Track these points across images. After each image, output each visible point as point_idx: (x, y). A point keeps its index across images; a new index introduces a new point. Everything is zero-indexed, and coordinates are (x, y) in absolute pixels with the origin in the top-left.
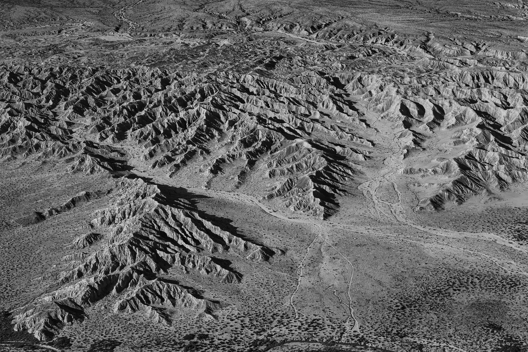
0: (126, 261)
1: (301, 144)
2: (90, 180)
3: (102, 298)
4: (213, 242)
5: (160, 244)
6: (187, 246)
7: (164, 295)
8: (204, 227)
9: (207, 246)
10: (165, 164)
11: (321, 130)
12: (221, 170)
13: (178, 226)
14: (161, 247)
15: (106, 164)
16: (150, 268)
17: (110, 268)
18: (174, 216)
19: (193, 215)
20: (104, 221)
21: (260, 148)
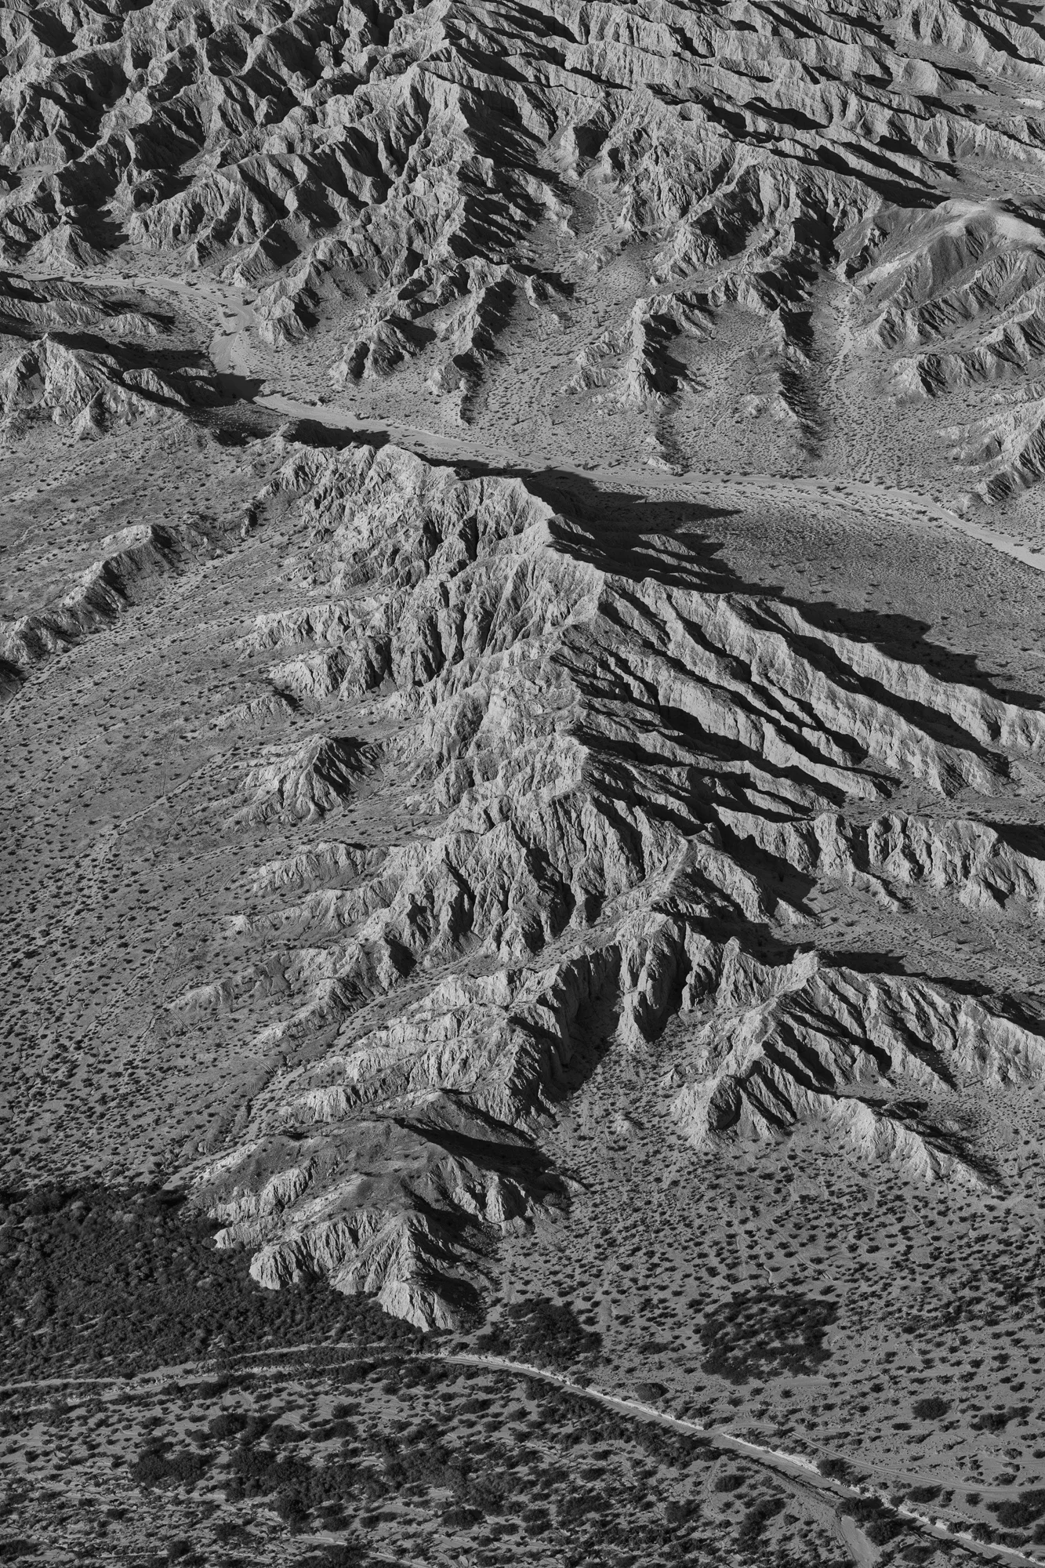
0: (600, 872)
1: (987, 223)
2: (115, 466)
3: (587, 1075)
4: (928, 740)
5: (712, 774)
6: (819, 772)
7: (883, 1036)
8: (847, 670)
9: (903, 762)
10: (401, 357)
11: (990, 147)
12: (681, 369)
13: (735, 676)
14: (720, 791)
15: (148, 378)
16: (727, 898)
17: (544, 916)
18: (694, 629)
19: (775, 616)
20: (342, 672)
21: (794, 252)
